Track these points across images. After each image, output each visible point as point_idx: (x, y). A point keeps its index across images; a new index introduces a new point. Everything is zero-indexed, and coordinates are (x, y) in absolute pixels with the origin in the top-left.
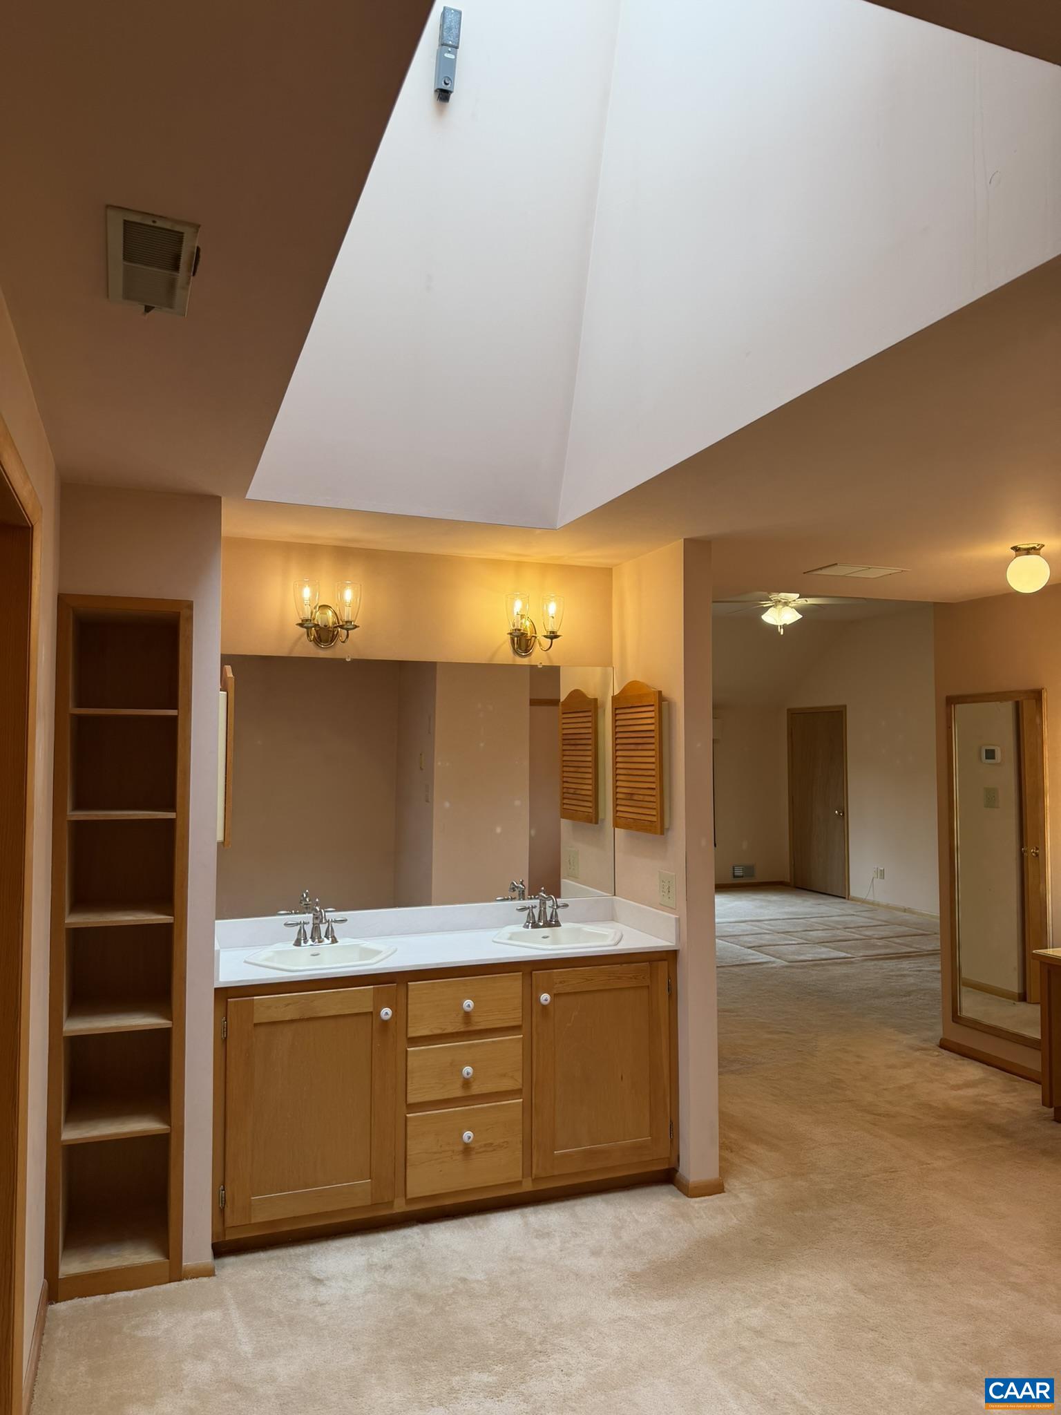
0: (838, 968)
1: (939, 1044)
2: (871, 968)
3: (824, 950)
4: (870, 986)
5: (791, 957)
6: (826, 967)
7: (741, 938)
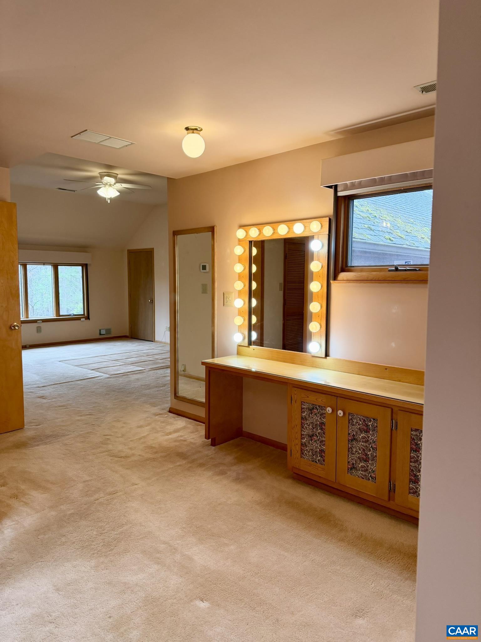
0: (134, 375)
1: (168, 410)
2: (152, 374)
3: (132, 367)
4: (147, 383)
5: (112, 373)
6: (129, 376)
7: (90, 365)
